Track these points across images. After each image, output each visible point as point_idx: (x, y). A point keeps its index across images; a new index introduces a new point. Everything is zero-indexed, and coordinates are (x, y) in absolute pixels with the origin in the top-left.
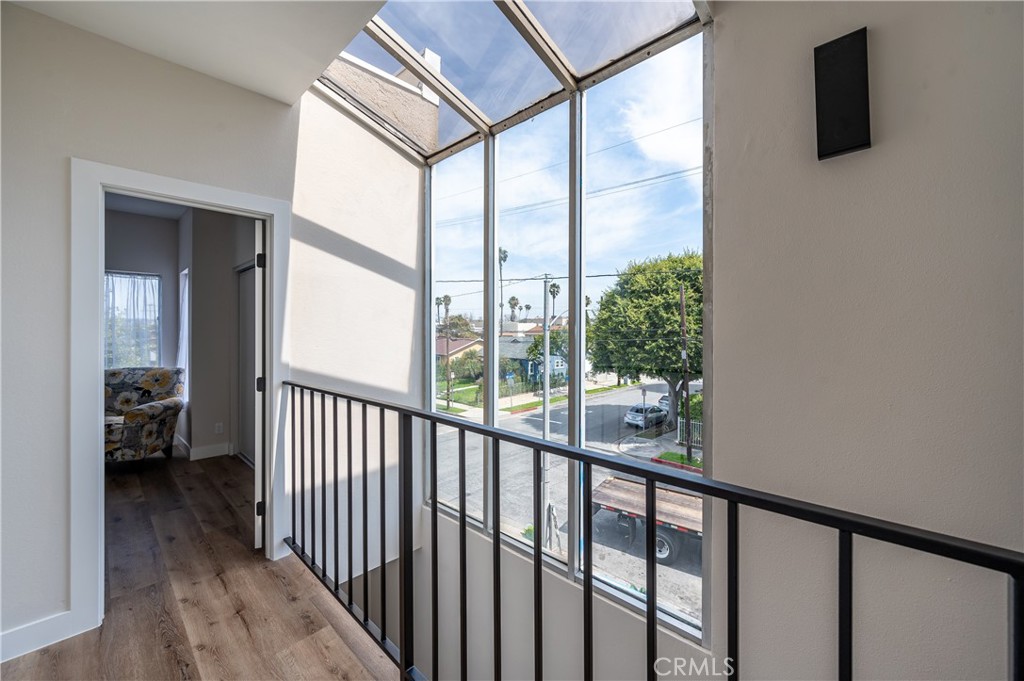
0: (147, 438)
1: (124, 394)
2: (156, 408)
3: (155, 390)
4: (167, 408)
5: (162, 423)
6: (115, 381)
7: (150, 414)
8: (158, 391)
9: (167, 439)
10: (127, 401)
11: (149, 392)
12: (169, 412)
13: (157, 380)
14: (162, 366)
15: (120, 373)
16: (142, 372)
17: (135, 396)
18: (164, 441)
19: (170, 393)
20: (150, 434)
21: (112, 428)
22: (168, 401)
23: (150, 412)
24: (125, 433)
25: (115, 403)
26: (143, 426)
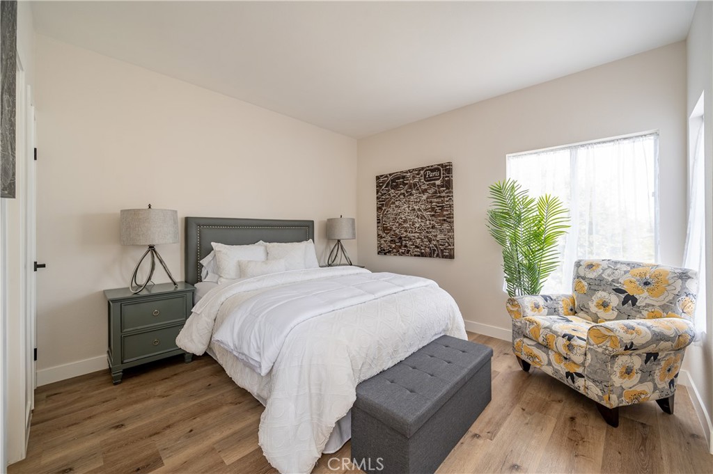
0: (622, 376)
1: (601, 295)
2: (638, 333)
3: (643, 297)
4: (659, 337)
5: (652, 357)
6: (592, 275)
7: (627, 341)
8: (648, 301)
9: (664, 385)
10: (605, 305)
11: (634, 300)
12: (663, 344)
13: (646, 284)
14: (659, 263)
15: (598, 265)
16: (625, 268)
17: (615, 300)
18: (655, 388)
19: (667, 309)
20: (628, 371)
21: (573, 342)
22: (664, 324)
23: (627, 339)
24: (589, 356)
25: (590, 303)
26: (614, 357)
